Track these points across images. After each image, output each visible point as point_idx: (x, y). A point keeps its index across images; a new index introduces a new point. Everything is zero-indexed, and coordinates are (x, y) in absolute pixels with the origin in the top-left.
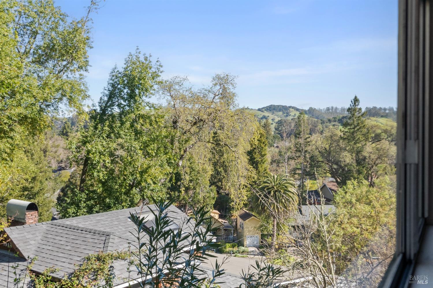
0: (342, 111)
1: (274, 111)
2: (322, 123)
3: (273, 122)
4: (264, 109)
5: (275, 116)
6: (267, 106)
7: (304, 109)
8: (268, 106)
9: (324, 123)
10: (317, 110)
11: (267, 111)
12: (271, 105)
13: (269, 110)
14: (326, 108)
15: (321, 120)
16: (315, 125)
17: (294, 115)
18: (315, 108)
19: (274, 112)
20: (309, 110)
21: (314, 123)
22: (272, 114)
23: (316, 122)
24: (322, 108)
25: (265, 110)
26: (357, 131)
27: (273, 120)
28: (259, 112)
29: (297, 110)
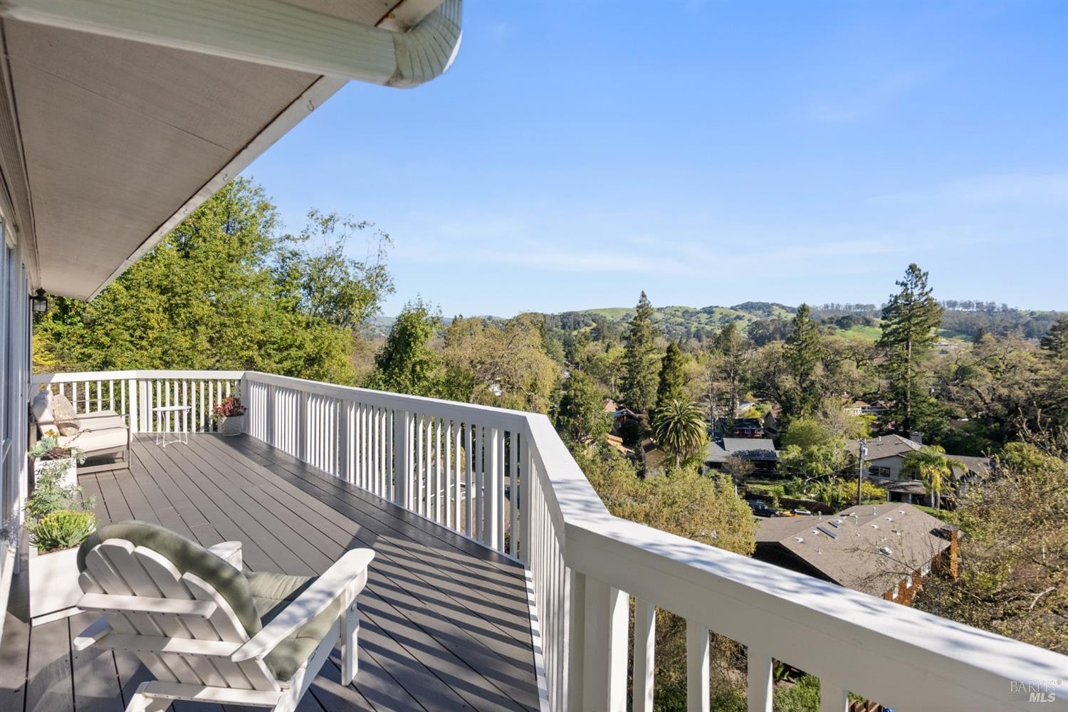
1: (751, 309)
5: (753, 316)
6: (743, 303)
11: (742, 310)
12: (748, 303)
13: (745, 308)
17: (778, 314)
19: (752, 311)
22: (749, 314)
25: (740, 308)
27: (749, 320)
28: (732, 311)
29: (783, 307)
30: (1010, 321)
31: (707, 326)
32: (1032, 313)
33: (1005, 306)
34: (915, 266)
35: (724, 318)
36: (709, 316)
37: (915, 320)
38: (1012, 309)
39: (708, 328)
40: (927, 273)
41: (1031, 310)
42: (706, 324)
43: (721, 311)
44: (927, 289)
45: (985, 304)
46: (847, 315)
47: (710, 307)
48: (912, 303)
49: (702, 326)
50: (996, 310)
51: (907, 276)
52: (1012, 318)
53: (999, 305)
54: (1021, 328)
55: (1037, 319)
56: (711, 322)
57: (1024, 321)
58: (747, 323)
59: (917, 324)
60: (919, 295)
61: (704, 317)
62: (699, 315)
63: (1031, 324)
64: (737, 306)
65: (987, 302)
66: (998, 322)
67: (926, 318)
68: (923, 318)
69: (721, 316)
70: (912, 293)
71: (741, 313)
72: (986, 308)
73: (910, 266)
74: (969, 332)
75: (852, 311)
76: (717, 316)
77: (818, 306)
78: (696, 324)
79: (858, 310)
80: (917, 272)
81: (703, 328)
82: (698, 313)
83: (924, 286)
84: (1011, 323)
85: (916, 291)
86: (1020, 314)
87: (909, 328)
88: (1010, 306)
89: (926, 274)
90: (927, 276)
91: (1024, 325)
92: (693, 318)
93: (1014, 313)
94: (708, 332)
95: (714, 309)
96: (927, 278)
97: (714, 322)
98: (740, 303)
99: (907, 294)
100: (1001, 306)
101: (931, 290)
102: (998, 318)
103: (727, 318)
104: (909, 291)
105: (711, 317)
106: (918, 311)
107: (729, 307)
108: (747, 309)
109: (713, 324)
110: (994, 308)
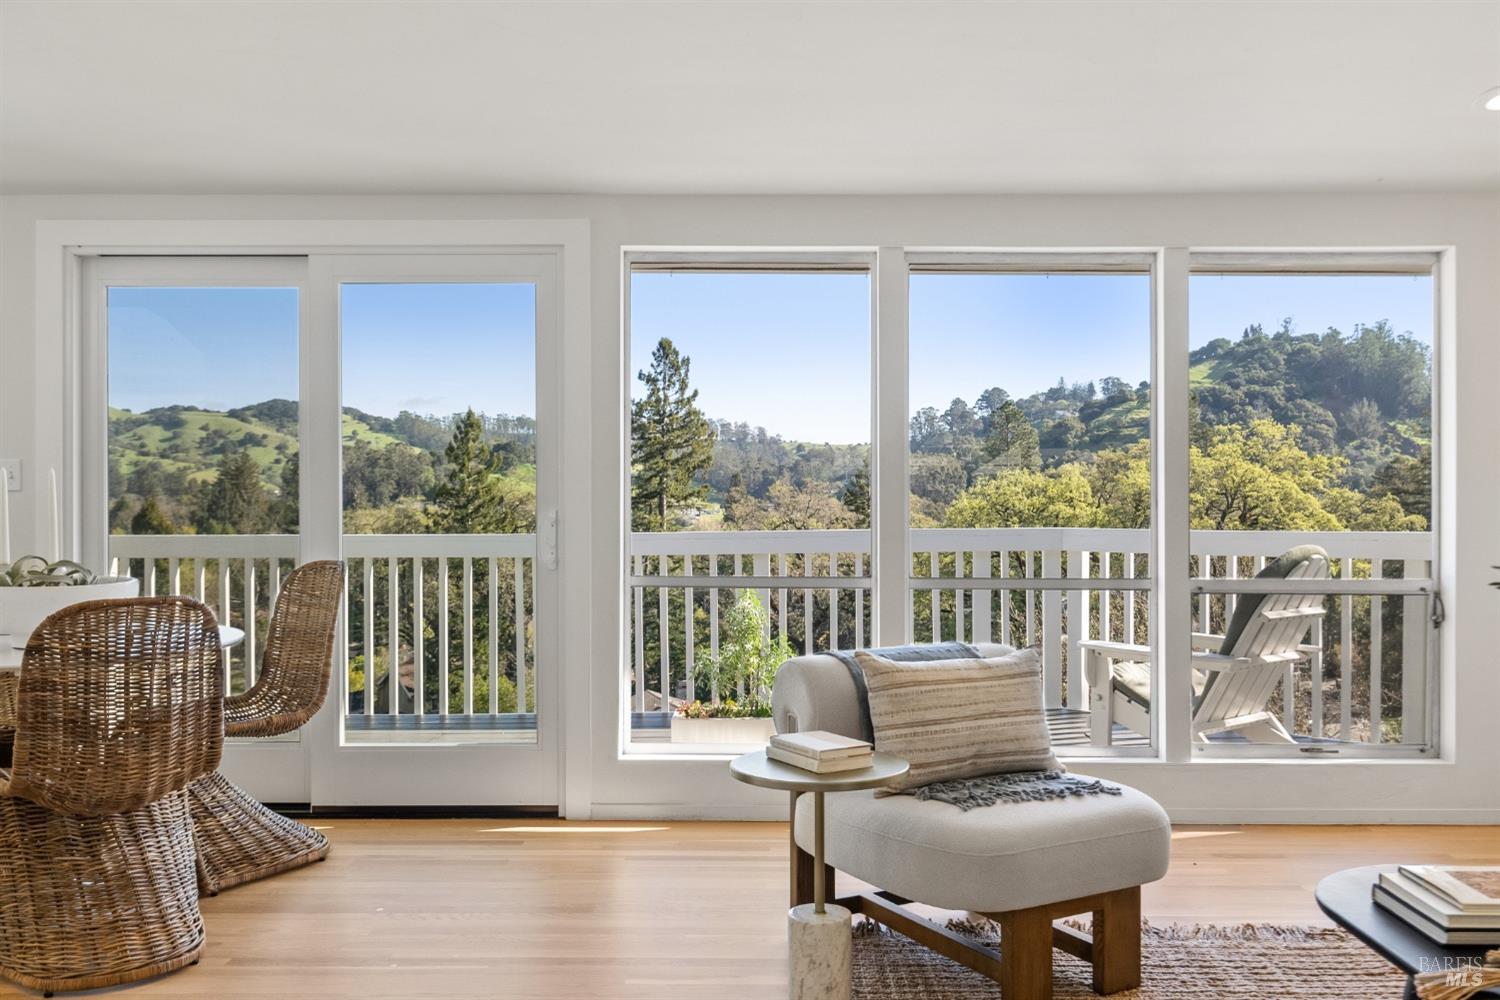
0: (499, 427)
1: (285, 419)
2: (433, 464)
3: (281, 457)
4: (248, 413)
5: (289, 437)
6: (261, 402)
7: (384, 417)
8: (264, 404)
9: (441, 464)
10: (424, 422)
11: (260, 420)
12: (275, 401)
13: (267, 415)
14: (451, 416)
15: (432, 454)
16: (414, 469)
17: (350, 434)
18: (418, 414)
19: (286, 423)
20: (397, 421)
21: (410, 463)
22: (278, 431)
23: (415, 460)
24: (439, 415)
25: (254, 416)
26: (474, 516)
27: (280, 448)
28: (233, 421)
29: (362, 418)
30: (769, 463)
31: (165, 463)
32: (800, 448)
33: (762, 431)
34: (670, 344)
35: (214, 443)
36: (169, 434)
37: (673, 454)
38: (772, 438)
39: (169, 466)
40: (688, 359)
41: (799, 441)
42: (163, 456)
43: (204, 419)
44: (688, 393)
45: (733, 427)
46: (505, 441)
47: (174, 409)
48: (666, 420)
49: (149, 459)
50: (749, 440)
51: (655, 363)
52: (773, 455)
53: (753, 429)
54: (787, 474)
55: (807, 458)
56: (176, 449)
57: (789, 461)
58: (274, 455)
59: (677, 460)
60: (676, 402)
61: (155, 436)
62: (140, 431)
63: (799, 468)
64: (248, 408)
65: (736, 423)
66: (754, 464)
67: (690, 448)
68: (687, 450)
69: (204, 434)
70: (666, 397)
71: (257, 428)
72: (734, 434)
73: (661, 344)
74: (714, 482)
75: (510, 431)
76: (193, 433)
77: (440, 417)
78: (132, 455)
79: (522, 431)
80: (672, 357)
81: (154, 467)
82: (138, 423)
83: (683, 388)
84: (772, 465)
85: (673, 395)
86: (783, 448)
87: (664, 470)
88: (770, 433)
89: (686, 361)
90: (688, 365)
91: (791, 469)
92: (120, 438)
93: (775, 447)
94: (169, 477)
95: (184, 416)
96: (688, 371)
97: (186, 451)
98: (255, 403)
99: (658, 401)
100: (757, 432)
101: (695, 394)
102: (754, 456)
103: (221, 441)
104: (661, 394)
105: (175, 436)
106: (678, 437)
107: (225, 410)
108: (272, 418)
109: (181, 455)
110: (746, 434)
